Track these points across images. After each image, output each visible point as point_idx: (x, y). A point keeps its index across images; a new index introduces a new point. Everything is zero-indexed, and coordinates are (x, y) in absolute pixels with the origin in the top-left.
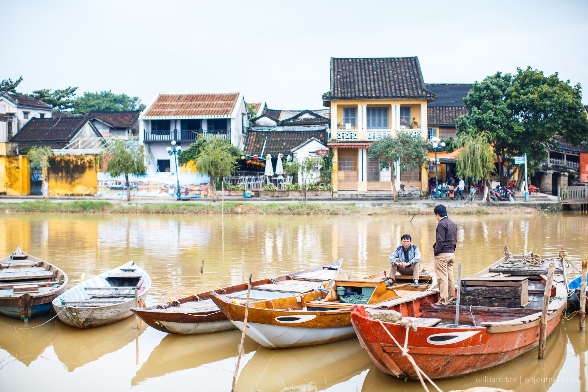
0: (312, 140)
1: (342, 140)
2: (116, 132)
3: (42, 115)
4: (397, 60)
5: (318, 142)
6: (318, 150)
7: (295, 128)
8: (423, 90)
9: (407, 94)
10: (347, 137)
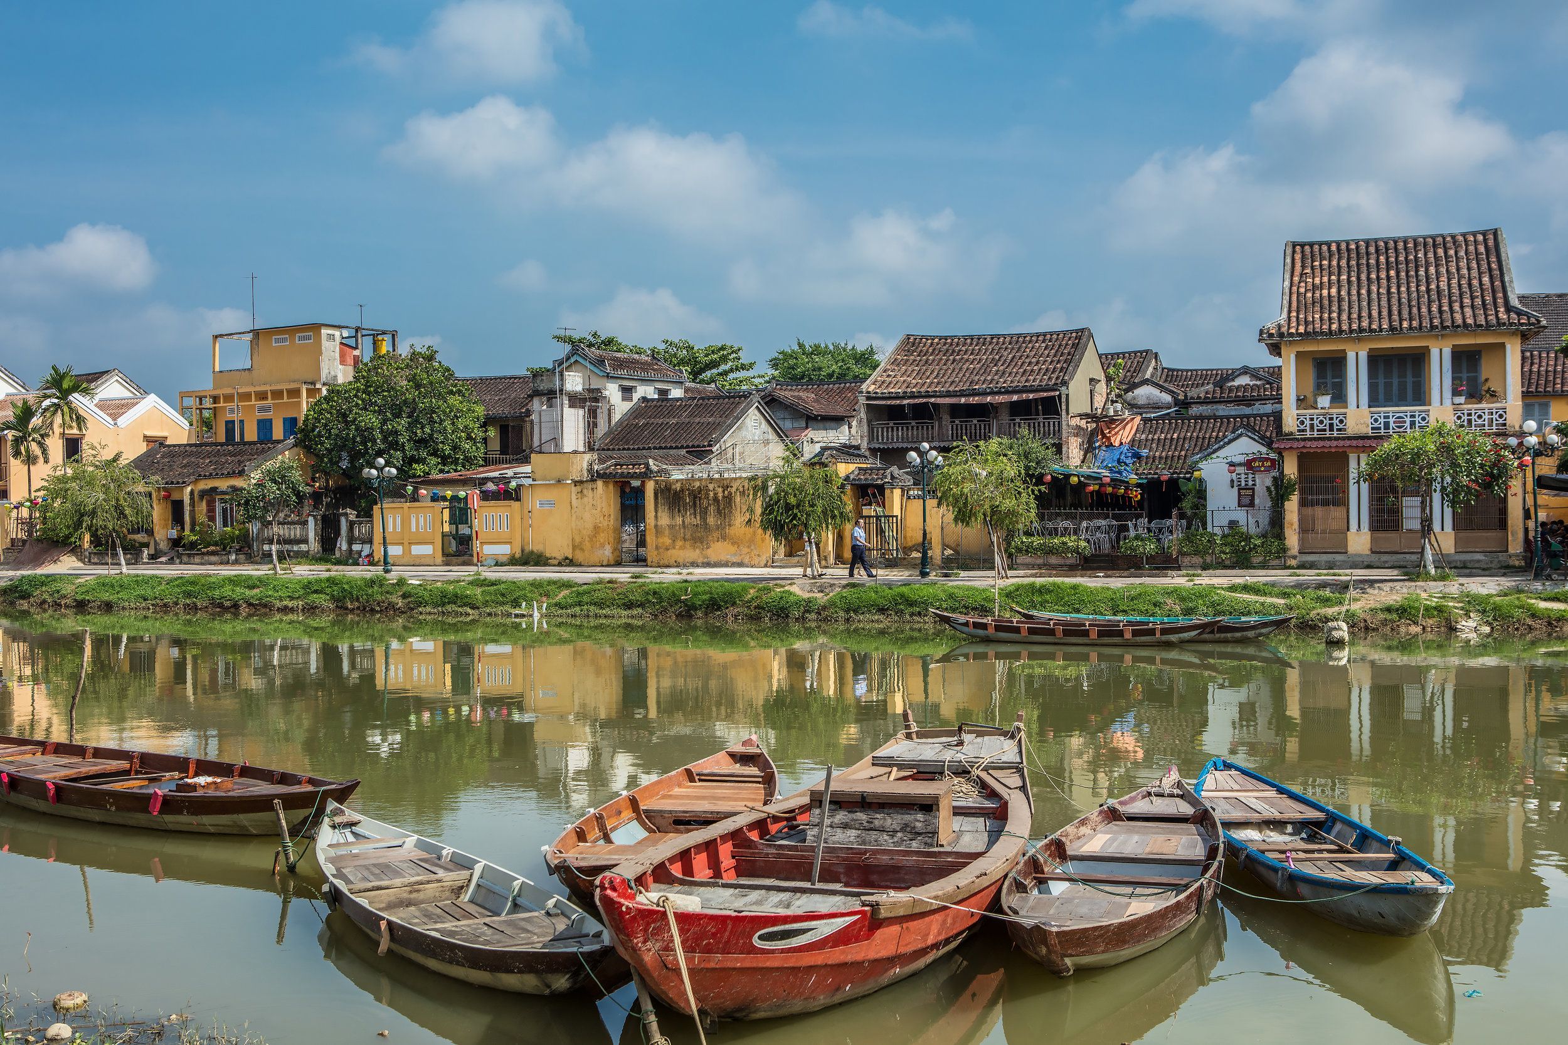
0: (1240, 436)
1: (1308, 434)
2: (821, 425)
3: (663, 393)
4: (1449, 239)
5: (1254, 439)
6: (1250, 457)
7: (1217, 410)
8: (1509, 309)
9: (1470, 321)
10: (1321, 427)
